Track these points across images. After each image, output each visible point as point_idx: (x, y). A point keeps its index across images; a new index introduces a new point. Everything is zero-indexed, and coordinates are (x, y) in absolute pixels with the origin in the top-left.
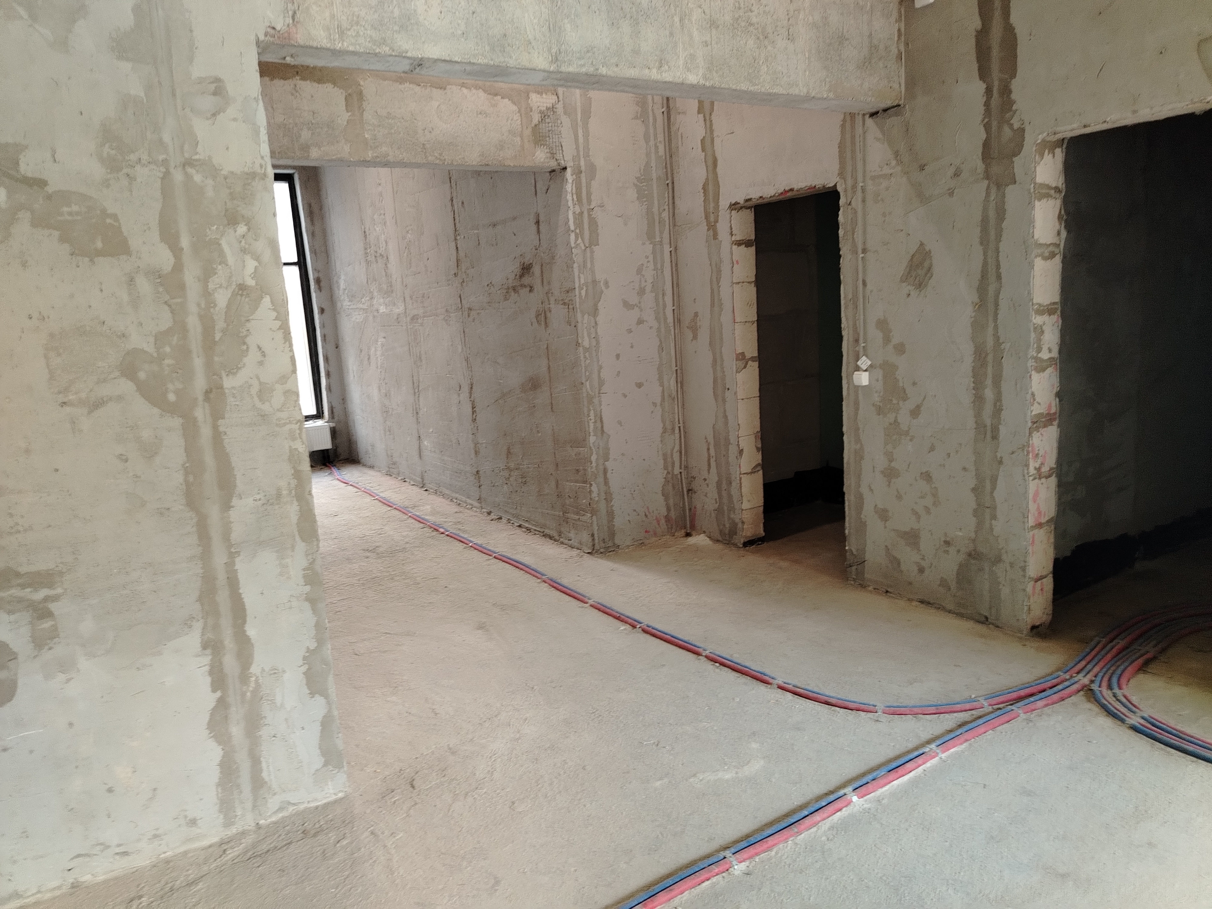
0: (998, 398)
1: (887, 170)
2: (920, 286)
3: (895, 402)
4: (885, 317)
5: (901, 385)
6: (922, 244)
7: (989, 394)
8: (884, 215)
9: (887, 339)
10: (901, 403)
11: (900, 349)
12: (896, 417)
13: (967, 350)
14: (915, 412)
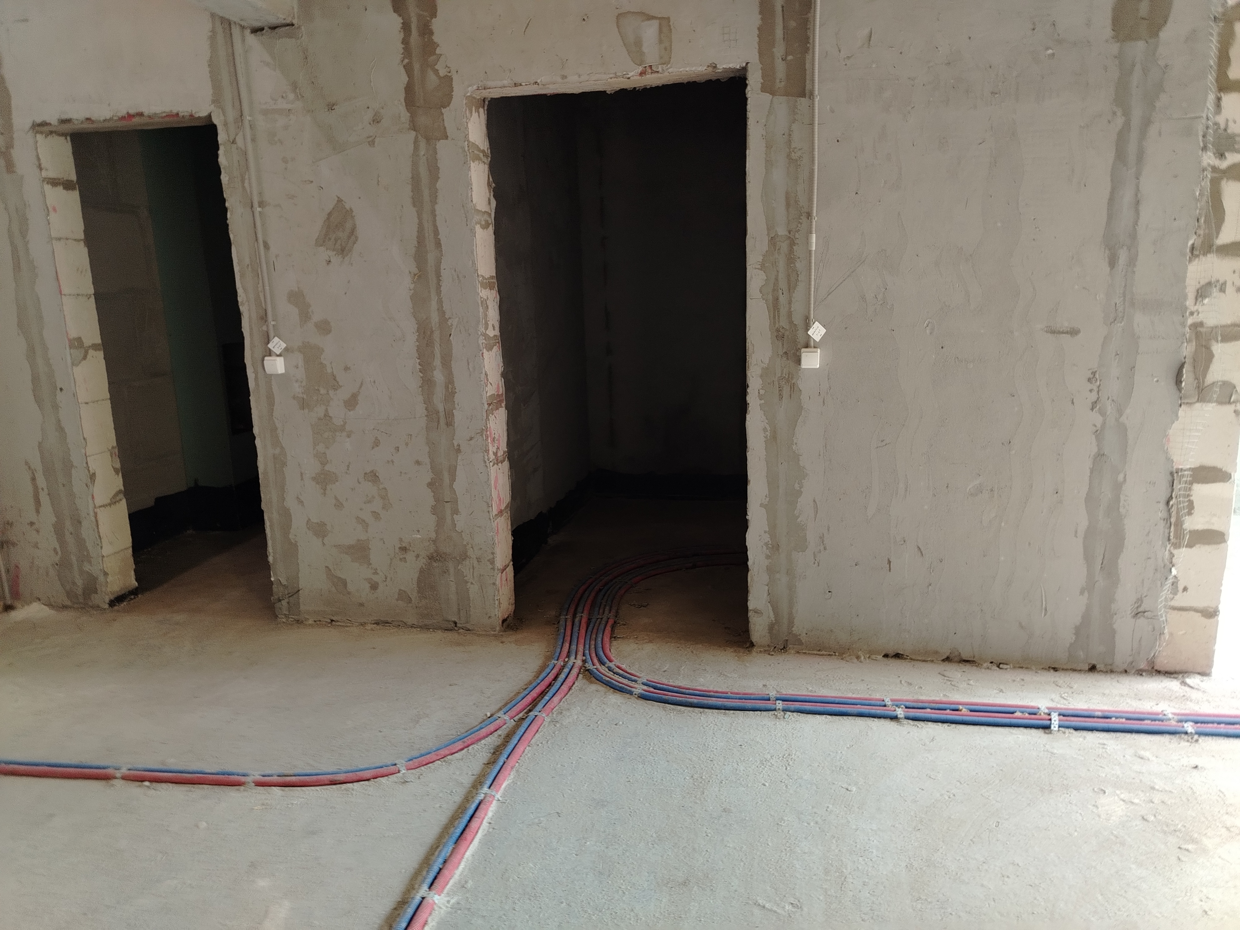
0: (450, 381)
1: (282, 105)
2: (343, 251)
3: (323, 391)
4: (298, 288)
5: (329, 370)
6: (340, 200)
7: (439, 376)
8: (285, 160)
9: (305, 316)
10: (331, 392)
11: (324, 327)
12: (327, 410)
13: (409, 327)
14: (351, 403)
